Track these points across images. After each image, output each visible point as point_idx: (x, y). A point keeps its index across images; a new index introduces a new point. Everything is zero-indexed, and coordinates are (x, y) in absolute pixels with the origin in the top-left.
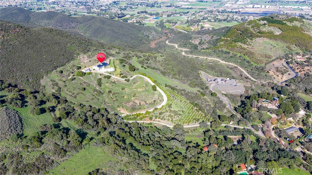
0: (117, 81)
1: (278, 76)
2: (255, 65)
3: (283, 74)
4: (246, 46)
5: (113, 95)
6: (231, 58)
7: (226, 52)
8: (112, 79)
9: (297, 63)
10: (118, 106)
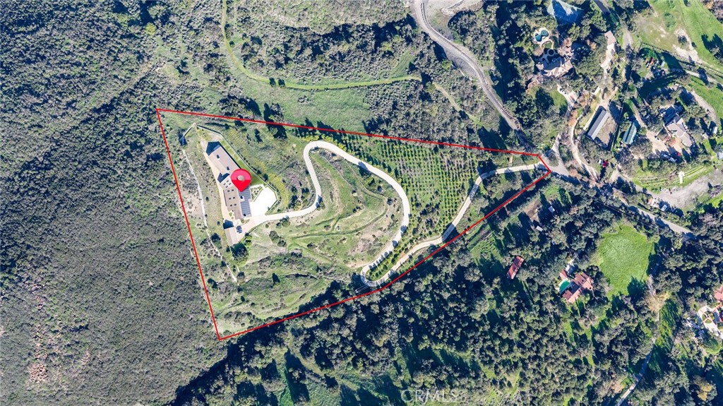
0: (306, 221)
5: (319, 248)
8: (294, 221)
10: (346, 262)
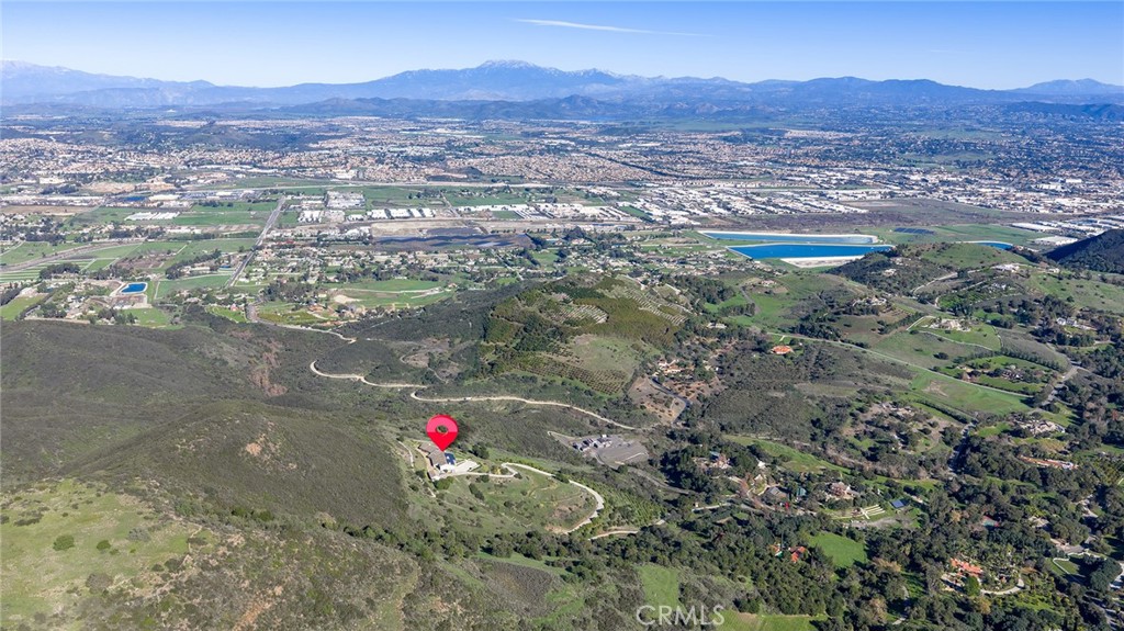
1: (663, 411)
2: (606, 396)
3: (667, 405)
4: (562, 359)
5: (516, 507)
6: (545, 391)
7: (525, 379)
9: (673, 379)
10: (543, 524)
